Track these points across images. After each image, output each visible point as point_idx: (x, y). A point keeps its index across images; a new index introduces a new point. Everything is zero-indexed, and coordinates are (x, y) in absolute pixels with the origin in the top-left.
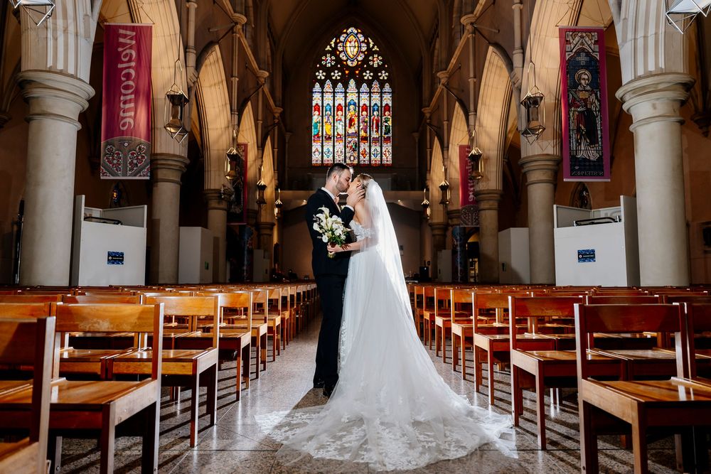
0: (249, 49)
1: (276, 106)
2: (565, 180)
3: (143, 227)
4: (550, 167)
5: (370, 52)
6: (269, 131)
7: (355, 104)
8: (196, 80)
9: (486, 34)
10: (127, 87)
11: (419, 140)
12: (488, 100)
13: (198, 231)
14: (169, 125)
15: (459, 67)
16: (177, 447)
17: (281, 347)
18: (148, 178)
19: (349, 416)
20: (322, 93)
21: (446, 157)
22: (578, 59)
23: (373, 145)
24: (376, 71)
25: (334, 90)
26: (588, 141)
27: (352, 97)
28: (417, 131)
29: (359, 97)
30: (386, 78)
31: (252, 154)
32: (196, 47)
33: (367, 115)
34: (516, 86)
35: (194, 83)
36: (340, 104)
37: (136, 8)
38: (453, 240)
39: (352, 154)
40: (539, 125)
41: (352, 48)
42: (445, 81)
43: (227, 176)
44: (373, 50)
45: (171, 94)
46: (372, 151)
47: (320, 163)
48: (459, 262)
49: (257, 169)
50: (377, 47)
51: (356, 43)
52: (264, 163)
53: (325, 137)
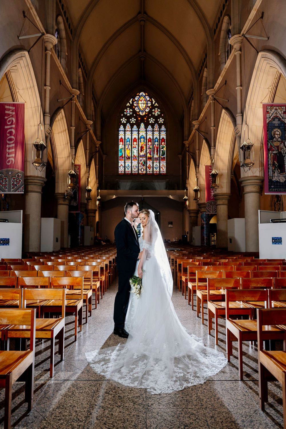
0: (81, 109)
1: (97, 140)
2: (265, 194)
3: (20, 223)
4: (257, 184)
5: (153, 107)
6: (93, 156)
7: (144, 138)
8: (50, 132)
9: (221, 102)
10: (10, 140)
11: (182, 159)
12: (222, 141)
13: (51, 220)
14: (35, 162)
15: (205, 117)
16: (43, 378)
17: (100, 297)
18: (23, 193)
19: (137, 354)
20: (125, 131)
21: (197, 171)
22: (274, 122)
23: (155, 162)
24: (156, 118)
25: (132, 129)
26: (279, 171)
27: (142, 133)
28: (181, 154)
29: (146, 133)
30: (162, 122)
31: (83, 170)
32: (50, 113)
33: (151, 144)
34: (238, 135)
35: (49, 134)
36: (135, 138)
37: (15, 92)
38: (201, 221)
39: (142, 168)
40: (251, 162)
41: (142, 104)
42: (197, 127)
43: (69, 186)
44: (155, 105)
45: (36, 144)
46: (154, 165)
47: (124, 173)
48: (205, 234)
49: (86, 179)
50: (157, 104)
51: (145, 101)
52: (90, 175)
53: (127, 157)
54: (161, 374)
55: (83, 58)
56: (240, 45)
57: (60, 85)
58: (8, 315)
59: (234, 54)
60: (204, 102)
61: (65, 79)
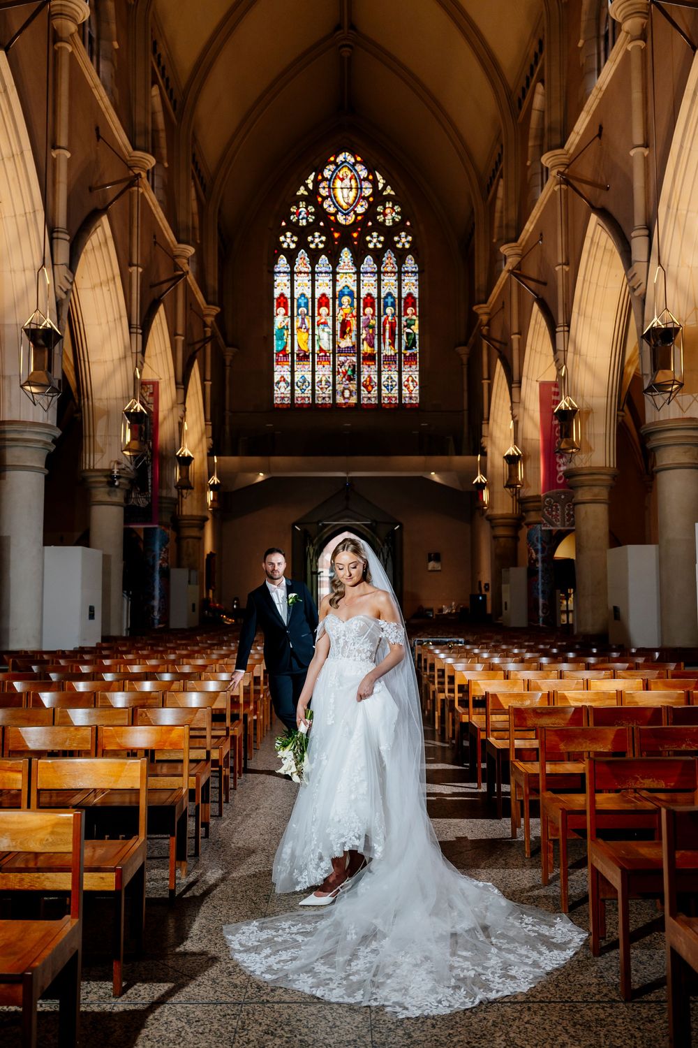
0: (159, 210)
1: (208, 303)
4: (695, 441)
5: (378, 198)
6: (195, 352)
7: (351, 294)
8: (69, 287)
11: (469, 360)
12: (589, 309)
13: (75, 553)
14: (29, 383)
15: (540, 234)
17: (231, 784)
20: (292, 273)
21: (516, 399)
23: (385, 368)
24: (389, 233)
25: (313, 268)
27: (346, 280)
28: (465, 344)
29: (358, 281)
30: (407, 246)
31: (167, 396)
32: (69, 230)
33: (373, 315)
34: (637, 293)
35: (66, 293)
36: (324, 295)
38: (529, 550)
39: (347, 387)
40: (673, 378)
41: (345, 190)
42: (515, 264)
43: (125, 450)
44: (384, 193)
45: (32, 327)
46: (383, 380)
47: (289, 402)
48: (540, 591)
49: (177, 426)
50: (392, 189)
51: (353, 181)
52: (187, 413)
53: (298, 355)
54: (418, 973)
55: (164, 54)
56: (643, 20)
57: (98, 140)
58: (11, 826)
59: (624, 48)
60: (535, 186)
61: (111, 123)
